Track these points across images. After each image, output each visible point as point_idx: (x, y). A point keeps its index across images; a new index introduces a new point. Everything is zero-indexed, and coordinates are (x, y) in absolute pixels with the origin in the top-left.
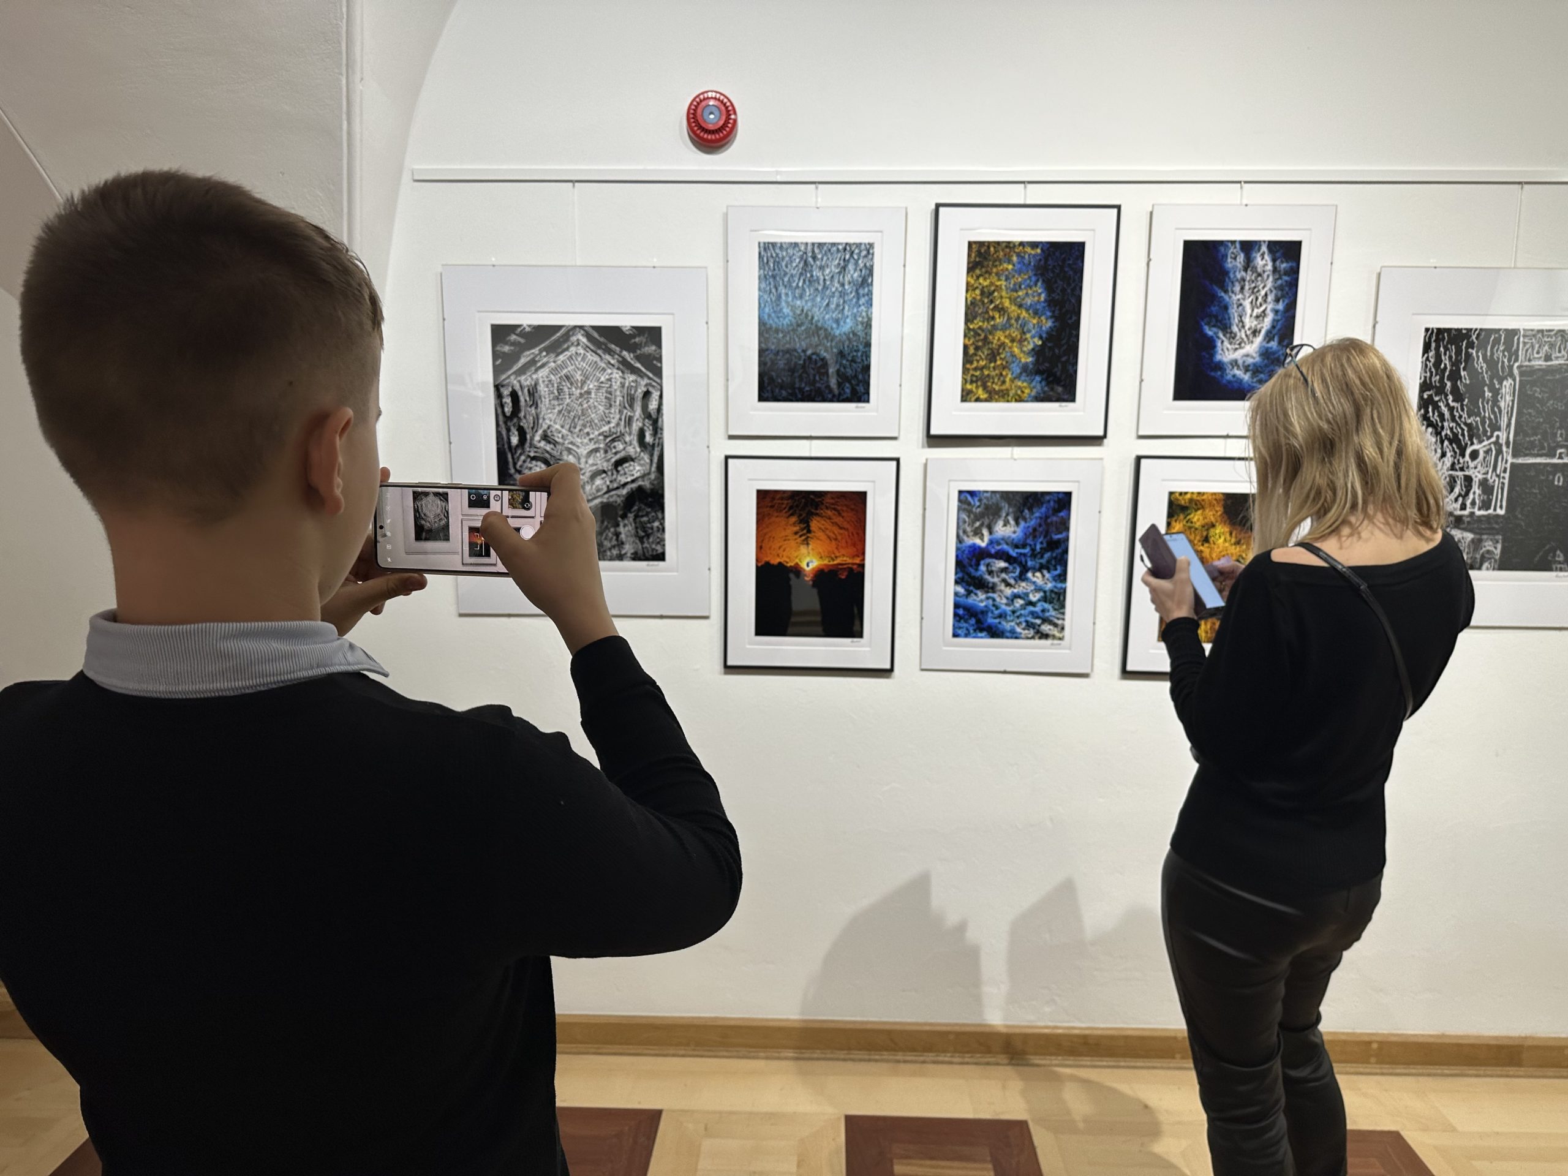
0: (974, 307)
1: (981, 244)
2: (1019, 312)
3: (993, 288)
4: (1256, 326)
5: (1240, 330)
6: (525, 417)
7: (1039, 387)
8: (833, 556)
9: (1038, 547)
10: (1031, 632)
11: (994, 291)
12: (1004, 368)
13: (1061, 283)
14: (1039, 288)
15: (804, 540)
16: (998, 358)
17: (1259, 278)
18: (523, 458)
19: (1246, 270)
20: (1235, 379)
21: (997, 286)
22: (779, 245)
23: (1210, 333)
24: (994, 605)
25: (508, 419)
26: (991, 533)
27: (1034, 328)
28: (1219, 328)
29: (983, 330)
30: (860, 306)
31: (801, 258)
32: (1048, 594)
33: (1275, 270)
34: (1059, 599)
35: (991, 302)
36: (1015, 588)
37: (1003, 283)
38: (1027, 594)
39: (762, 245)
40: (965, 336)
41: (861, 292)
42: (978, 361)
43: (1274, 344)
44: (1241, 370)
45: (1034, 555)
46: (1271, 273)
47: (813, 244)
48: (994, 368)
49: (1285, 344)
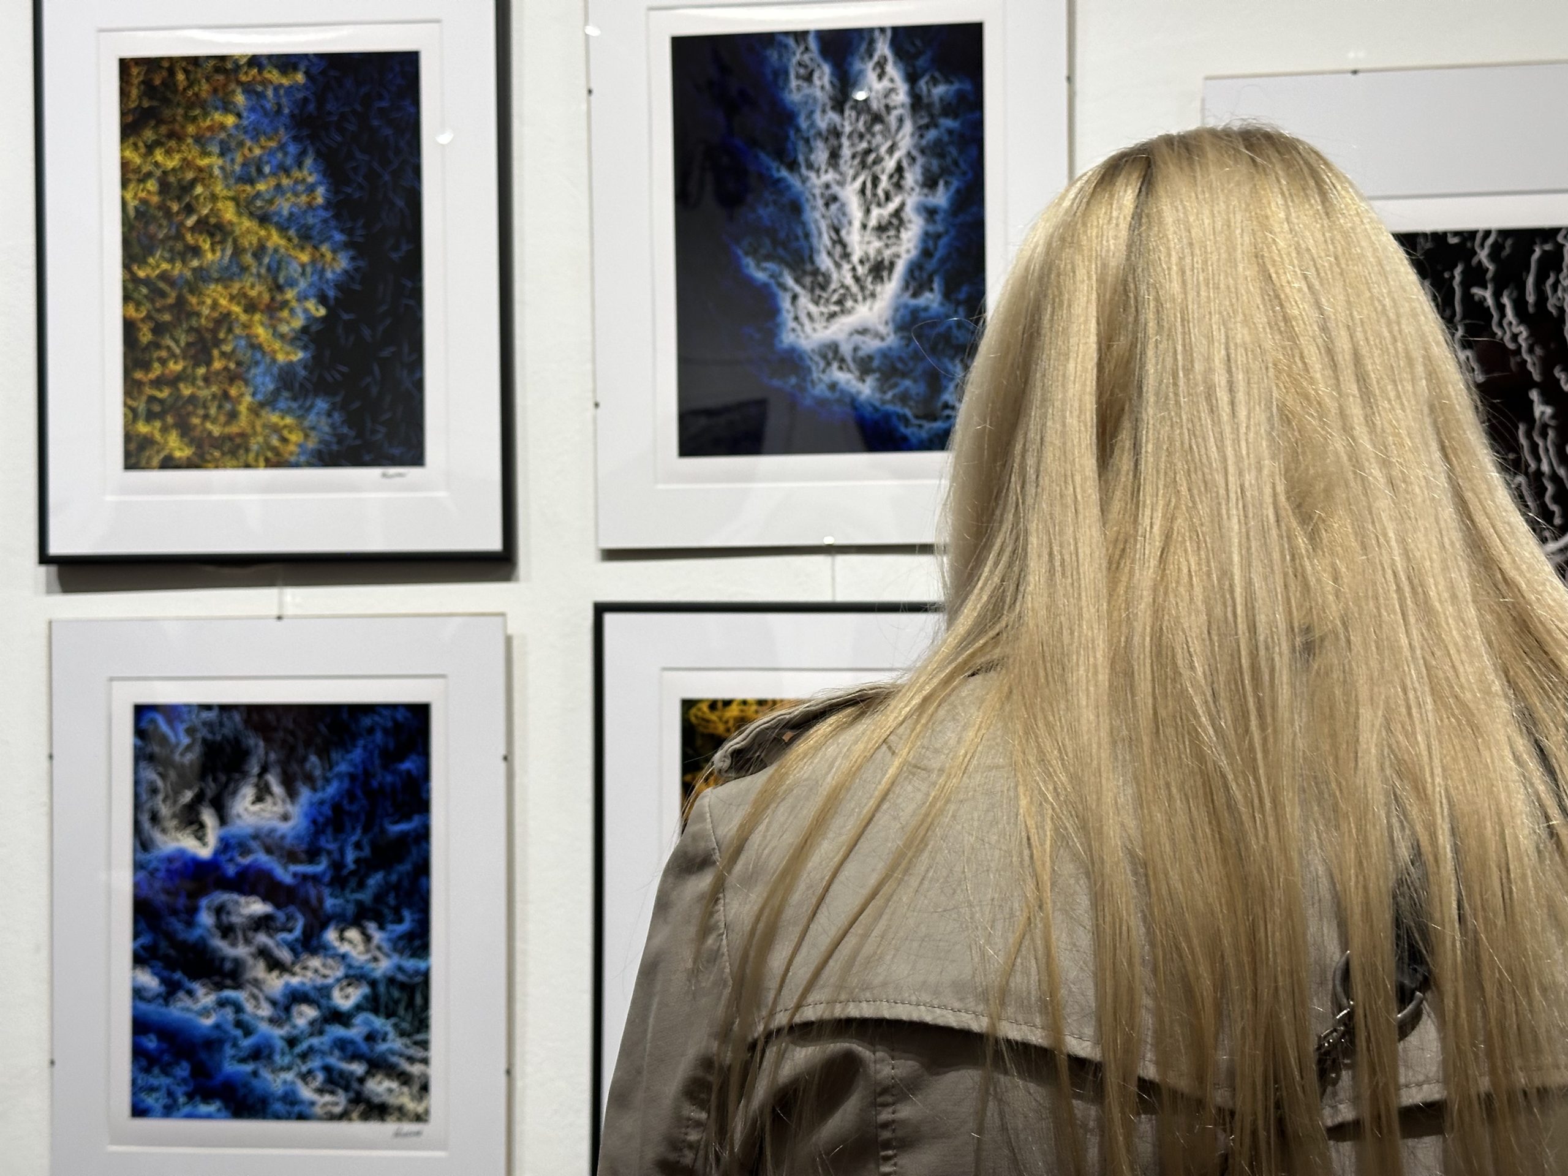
0: (147, 224)
1: (151, 64)
2: (263, 233)
3: (190, 175)
4: (879, 252)
5: (838, 266)
7: (324, 425)
9: (350, 856)
10: (339, 1100)
11: (193, 183)
12: (232, 378)
13: (366, 158)
14: (309, 173)
16: (216, 353)
17: (878, 128)
19: (839, 107)
20: (837, 395)
21: (200, 170)
23: (761, 276)
24: (239, 1024)
26: (223, 820)
27: (303, 274)
28: (782, 261)
29: (172, 283)
32: (382, 989)
33: (917, 103)
34: (410, 1004)
35: (189, 209)
36: (293, 974)
37: (213, 162)
38: (325, 991)
40: (127, 298)
42: (163, 362)
43: (932, 299)
44: (849, 371)
45: (339, 880)
46: (906, 112)
48: (206, 379)
49: (962, 295)
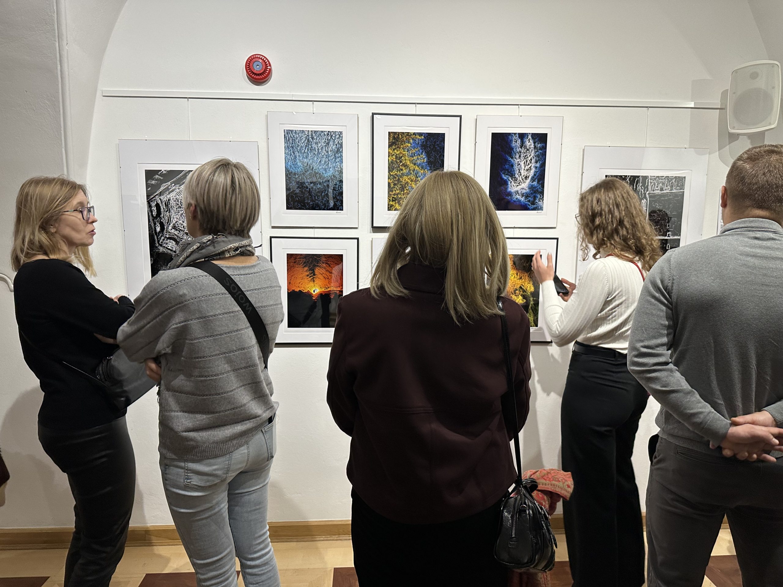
0: (393, 164)
1: (395, 133)
2: (414, 167)
3: (401, 155)
4: (527, 174)
5: (519, 177)
6: (163, 217)
8: (327, 287)
11: (402, 157)
13: (434, 153)
14: (424, 156)
15: (312, 279)
16: (405, 189)
17: (528, 151)
18: (163, 238)
19: (521, 147)
20: (517, 200)
21: (403, 154)
22: (294, 131)
23: (505, 178)
25: (154, 218)
27: (422, 174)
28: (509, 175)
29: (397, 176)
30: (336, 162)
31: (306, 138)
33: (535, 147)
35: (401, 162)
37: (406, 153)
39: (285, 131)
40: (389, 178)
41: (337, 155)
42: (395, 191)
43: (535, 183)
44: (520, 196)
46: (533, 149)
47: (312, 131)
48: (403, 194)
49: (540, 183)
